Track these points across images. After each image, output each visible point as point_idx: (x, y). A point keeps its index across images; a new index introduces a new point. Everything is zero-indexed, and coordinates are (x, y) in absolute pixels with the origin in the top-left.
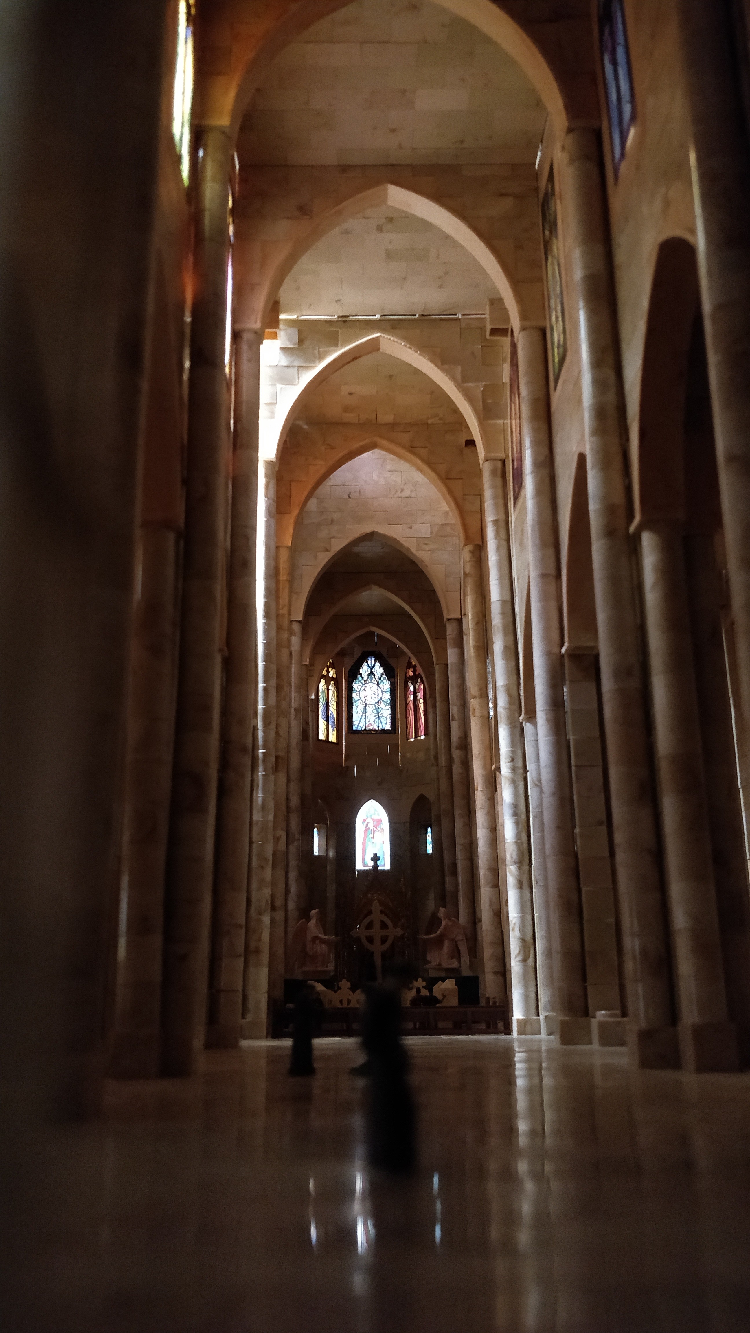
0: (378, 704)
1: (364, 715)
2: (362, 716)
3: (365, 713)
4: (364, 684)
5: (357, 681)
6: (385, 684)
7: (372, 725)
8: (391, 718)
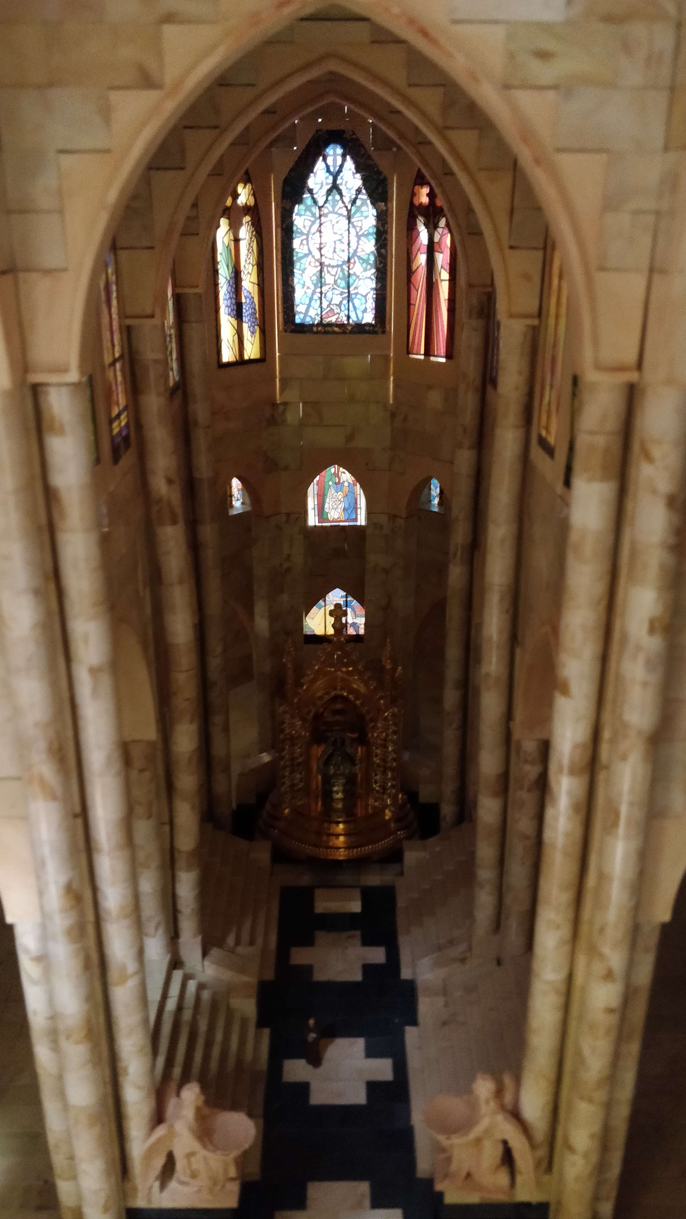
0: (349, 267)
1: (319, 290)
2: (314, 293)
3: (321, 287)
4: (318, 215)
5: (302, 207)
6: (366, 217)
7: (335, 314)
8: (376, 298)
